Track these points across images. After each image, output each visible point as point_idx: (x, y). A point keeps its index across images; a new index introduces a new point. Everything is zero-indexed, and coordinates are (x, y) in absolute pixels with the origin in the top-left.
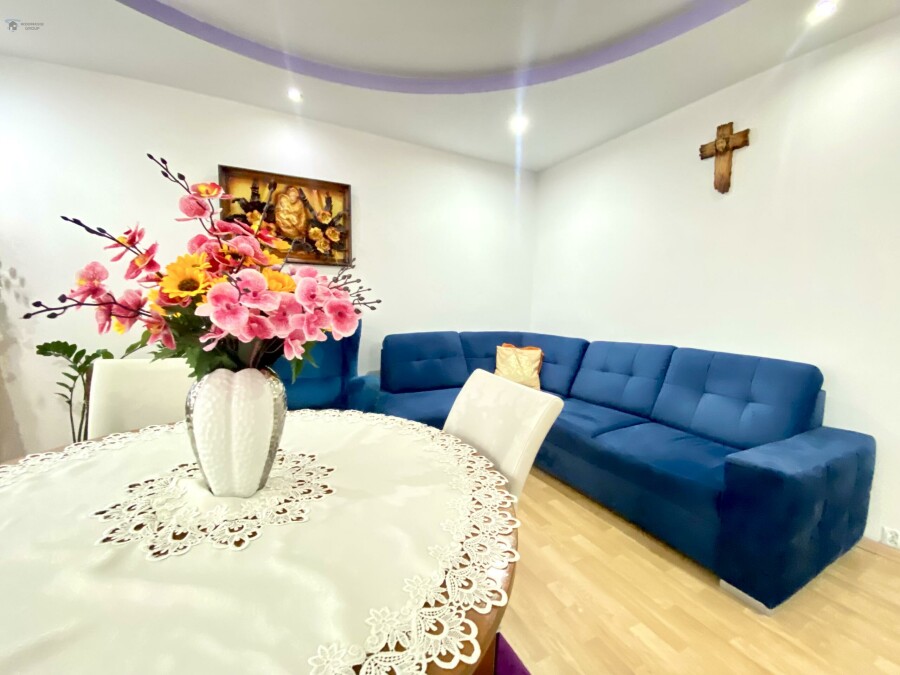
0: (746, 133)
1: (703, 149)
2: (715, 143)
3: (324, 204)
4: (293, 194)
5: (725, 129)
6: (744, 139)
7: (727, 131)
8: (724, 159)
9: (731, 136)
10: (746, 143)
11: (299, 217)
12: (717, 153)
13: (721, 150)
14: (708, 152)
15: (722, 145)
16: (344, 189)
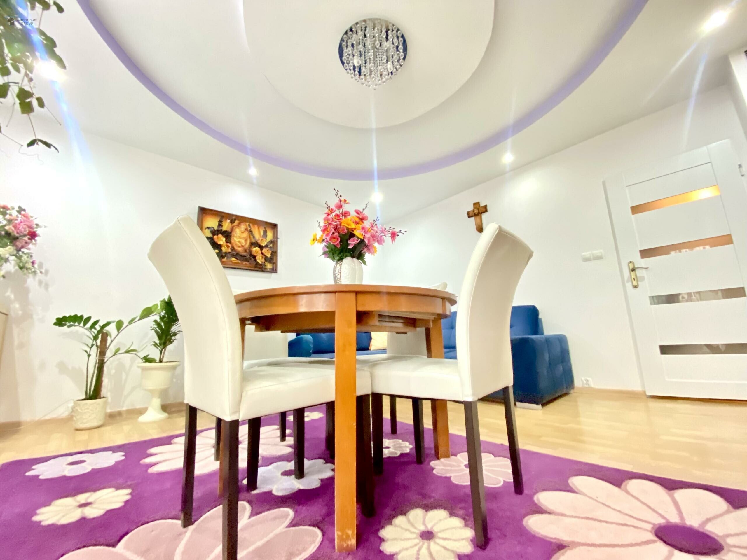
0: (485, 207)
1: (468, 213)
2: (474, 211)
3: (262, 234)
4: (243, 227)
5: (477, 205)
6: (485, 209)
7: (477, 206)
8: (478, 218)
9: (480, 208)
10: (486, 211)
11: (246, 240)
12: (475, 215)
13: (476, 214)
14: (471, 215)
15: (476, 211)
16: (274, 226)
